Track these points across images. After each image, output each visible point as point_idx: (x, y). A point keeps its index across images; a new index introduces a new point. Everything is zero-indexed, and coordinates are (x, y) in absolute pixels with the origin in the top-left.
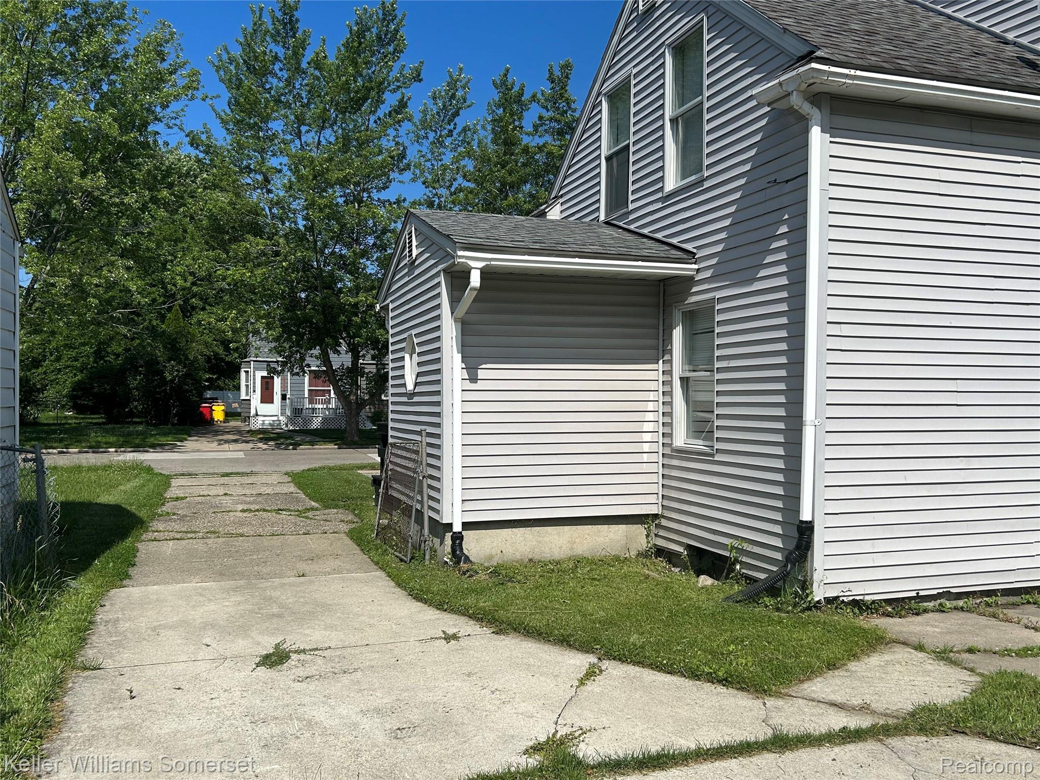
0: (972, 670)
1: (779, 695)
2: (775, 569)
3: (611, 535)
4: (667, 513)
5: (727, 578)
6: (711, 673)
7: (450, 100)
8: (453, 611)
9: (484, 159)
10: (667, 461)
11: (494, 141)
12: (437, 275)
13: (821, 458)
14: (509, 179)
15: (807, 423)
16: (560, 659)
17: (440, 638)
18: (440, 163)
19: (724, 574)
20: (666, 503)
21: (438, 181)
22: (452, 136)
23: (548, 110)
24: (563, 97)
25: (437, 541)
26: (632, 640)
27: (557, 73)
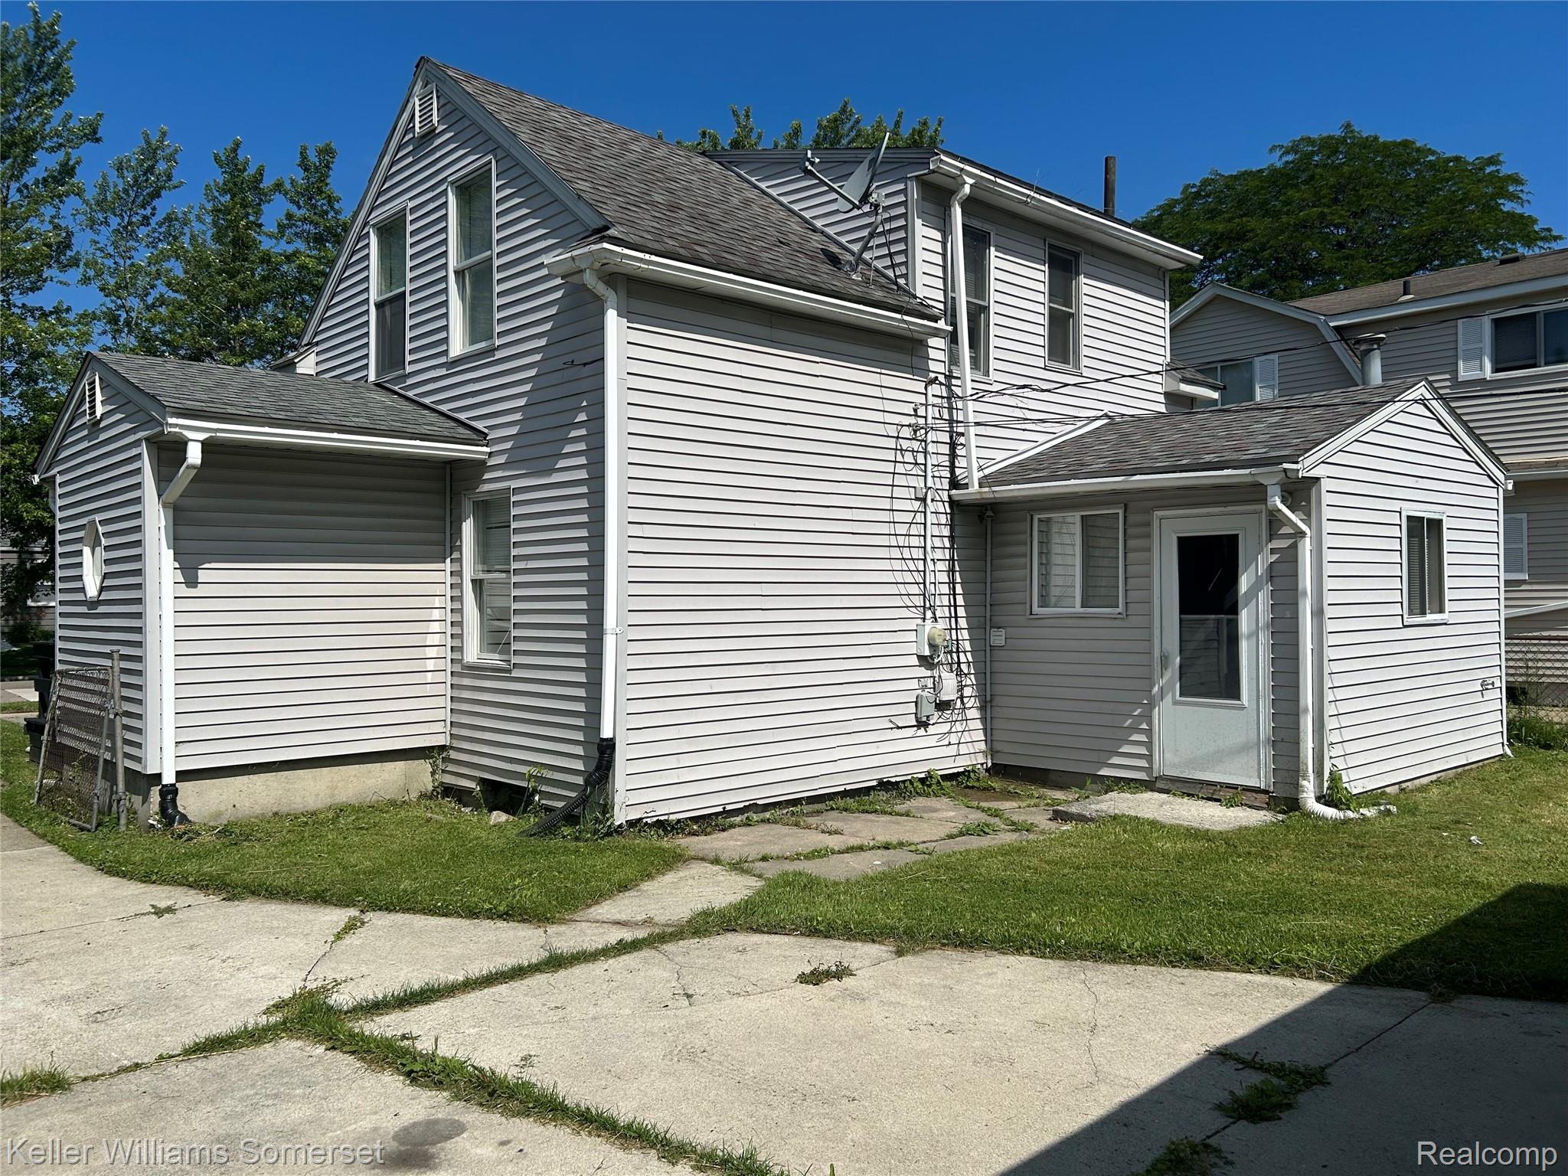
0: (760, 876)
1: (562, 921)
2: (573, 795)
3: (386, 776)
4: (456, 744)
5: (525, 811)
6: (491, 909)
7: (145, 174)
8: (164, 881)
9: (200, 264)
10: (457, 681)
11: (218, 238)
12: (136, 443)
13: (622, 669)
14: (242, 295)
15: (608, 632)
16: (311, 917)
17: (149, 913)
18: (128, 262)
19: (522, 808)
20: (455, 731)
21: (126, 287)
22: (148, 224)
23: (299, 208)
24: (322, 192)
25: (137, 800)
26: (402, 887)
27: (313, 158)
